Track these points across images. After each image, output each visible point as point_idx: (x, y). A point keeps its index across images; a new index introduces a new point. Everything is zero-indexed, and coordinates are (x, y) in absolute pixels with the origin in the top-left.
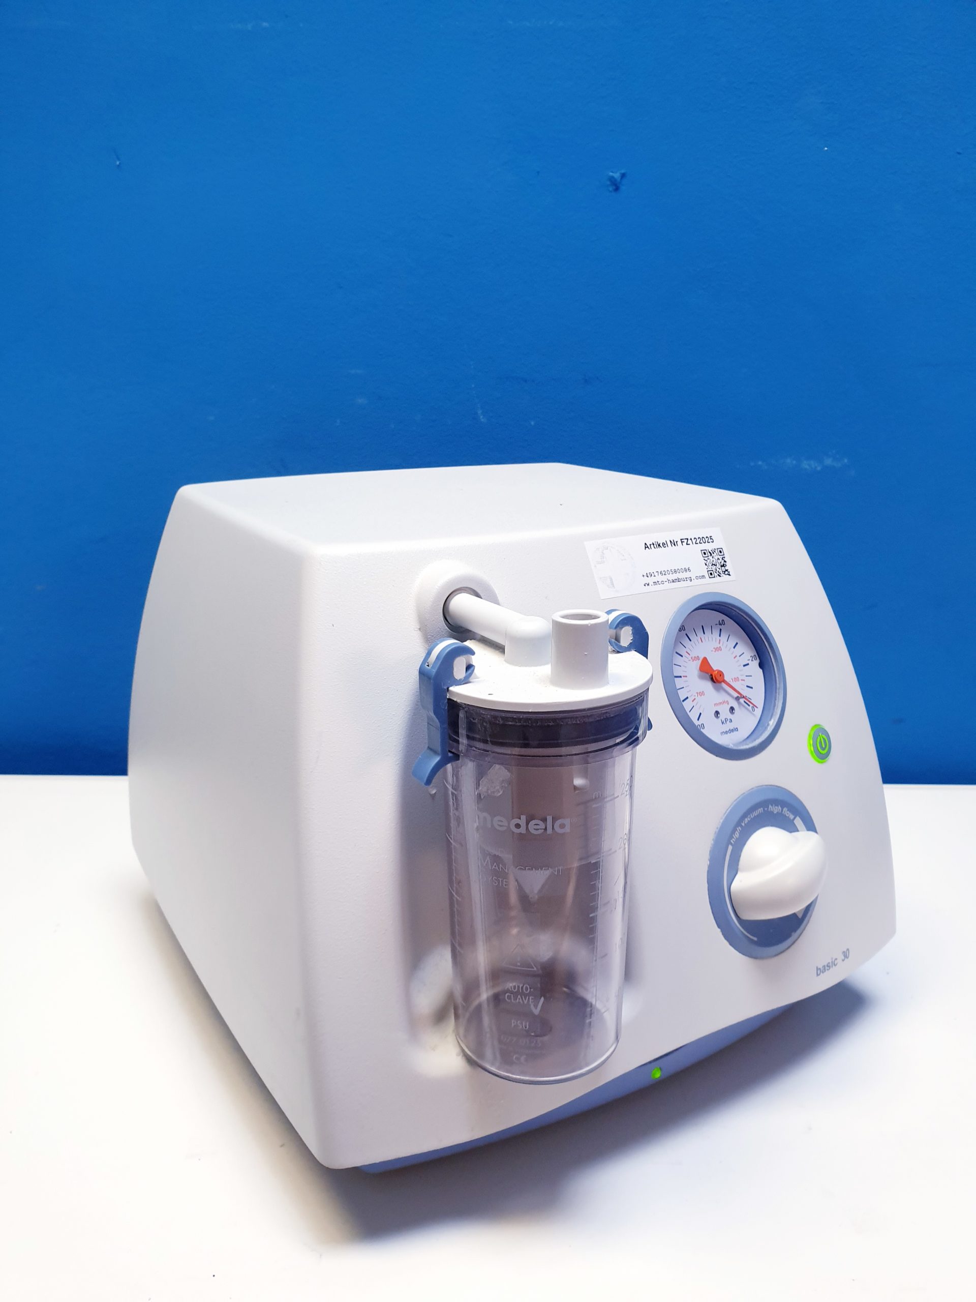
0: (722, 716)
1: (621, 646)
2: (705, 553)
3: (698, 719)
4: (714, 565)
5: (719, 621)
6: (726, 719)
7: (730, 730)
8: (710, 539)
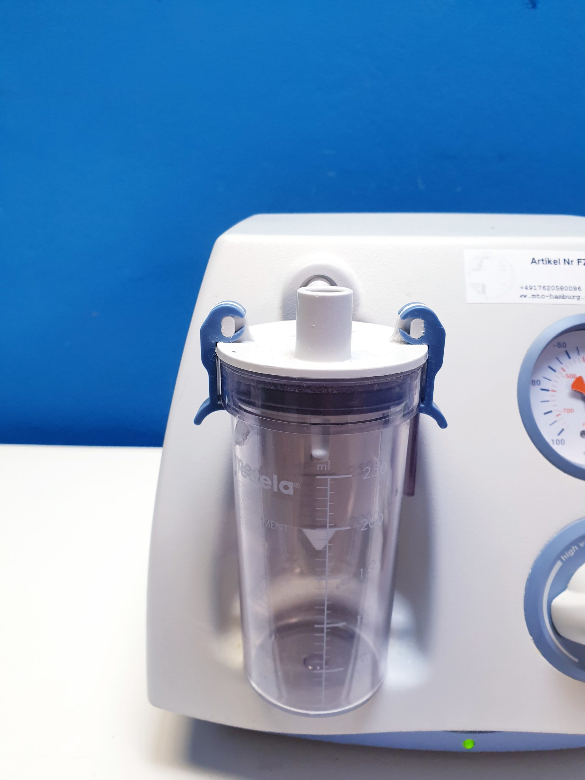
1: (410, 338)
3: (559, 434)
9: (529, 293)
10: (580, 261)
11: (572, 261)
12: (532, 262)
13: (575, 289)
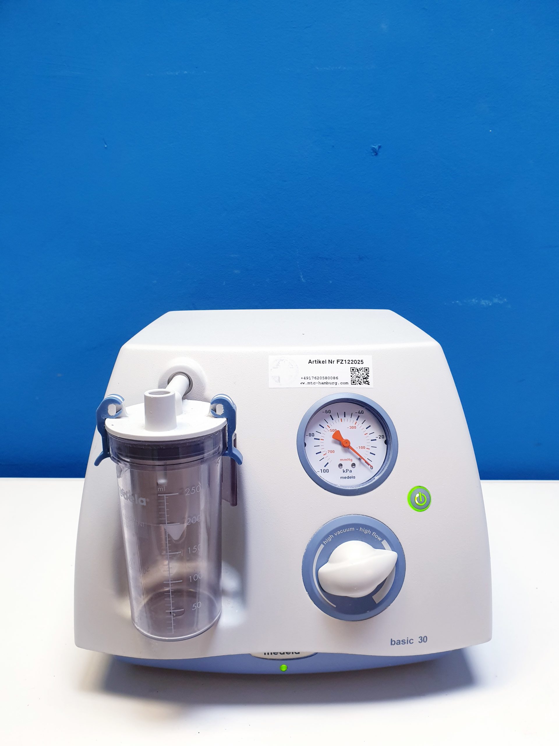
0: (344, 468)
1: (217, 414)
2: (353, 370)
3: (325, 466)
4: (358, 377)
5: (359, 411)
6: (347, 470)
7: (348, 477)
8: (361, 362)
9: (306, 381)
10: (338, 361)
11: (333, 361)
12: (309, 362)
13: (334, 378)
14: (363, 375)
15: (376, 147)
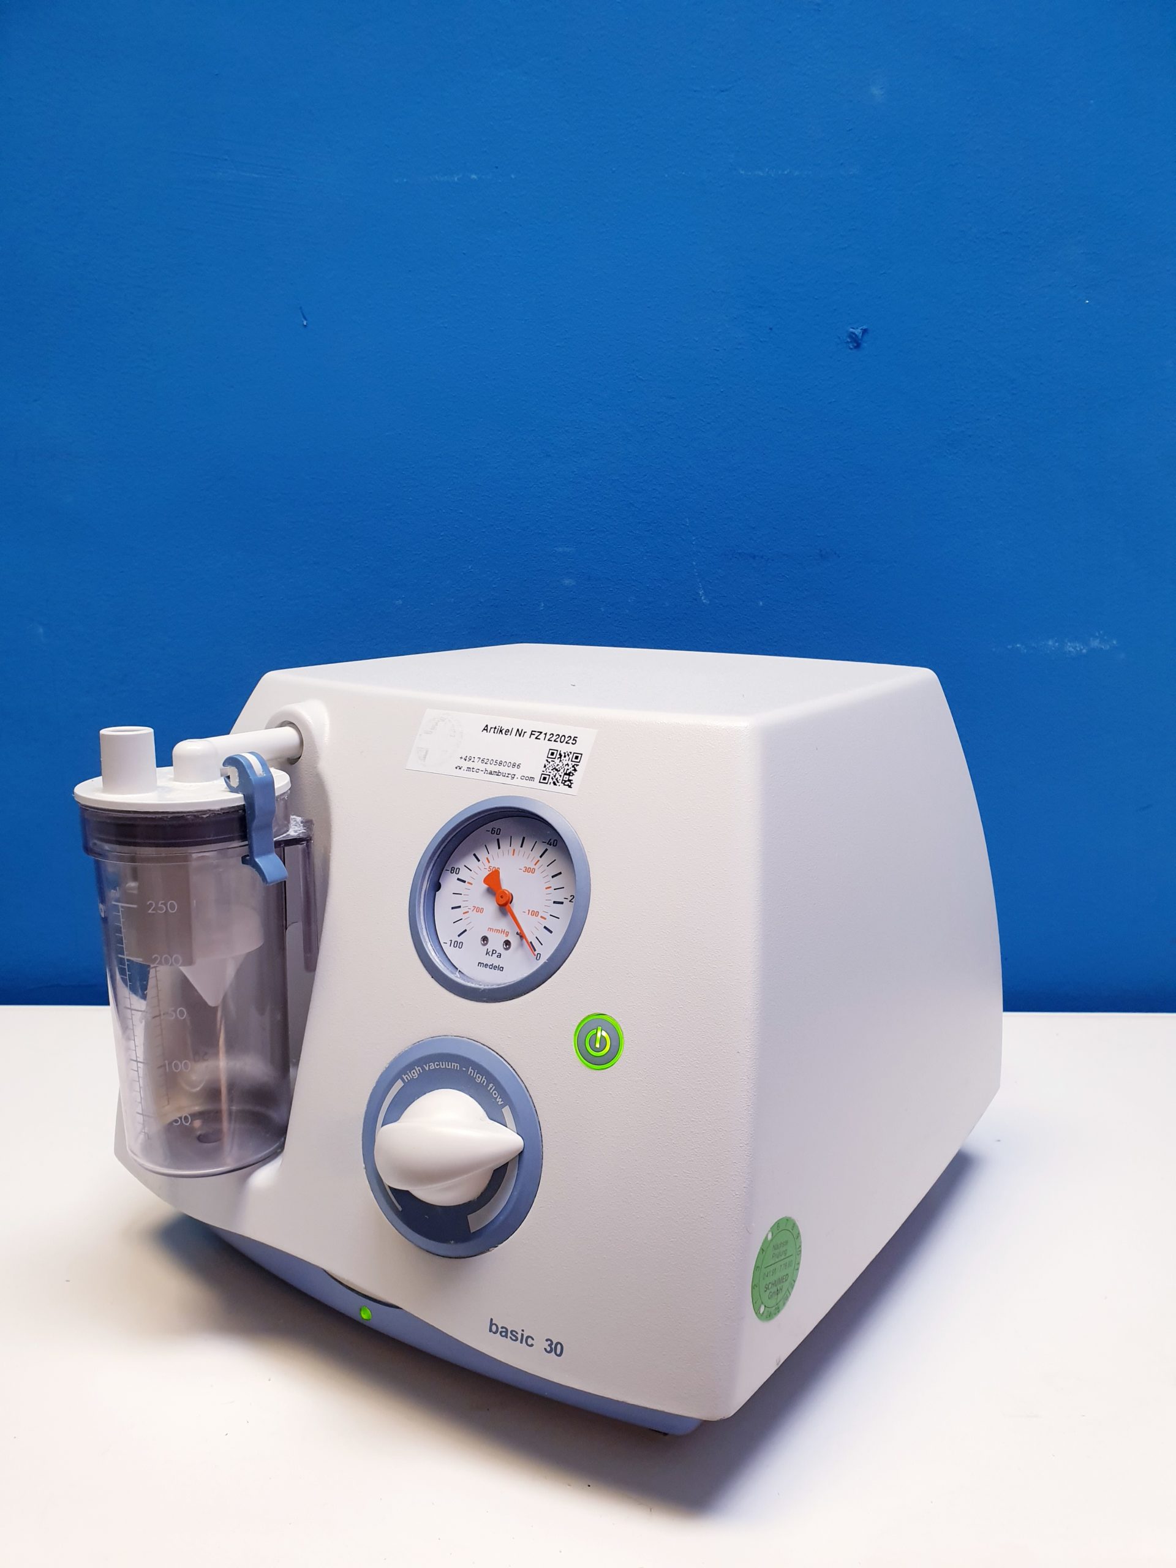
0: (490, 946)
1: (232, 783)
2: (553, 754)
3: (459, 936)
4: (557, 770)
5: (550, 840)
6: (494, 952)
7: (492, 965)
8: (574, 740)
9: (465, 765)
10: (533, 733)
12: (484, 729)
13: (514, 765)
14: (566, 767)
15: (858, 332)
